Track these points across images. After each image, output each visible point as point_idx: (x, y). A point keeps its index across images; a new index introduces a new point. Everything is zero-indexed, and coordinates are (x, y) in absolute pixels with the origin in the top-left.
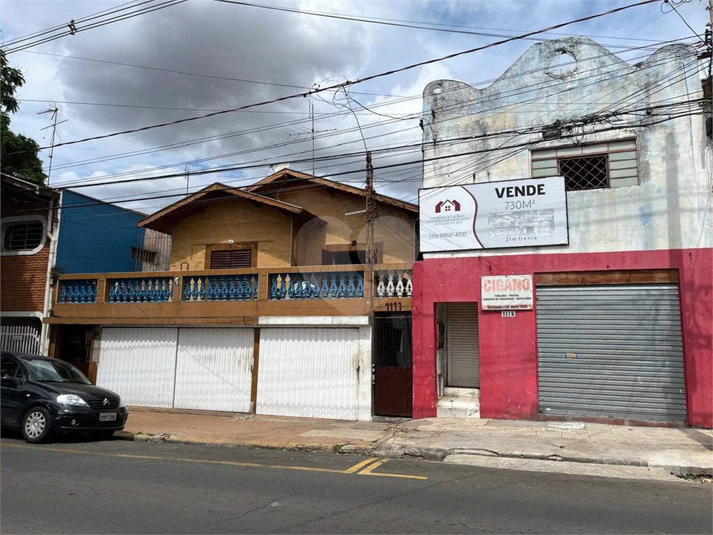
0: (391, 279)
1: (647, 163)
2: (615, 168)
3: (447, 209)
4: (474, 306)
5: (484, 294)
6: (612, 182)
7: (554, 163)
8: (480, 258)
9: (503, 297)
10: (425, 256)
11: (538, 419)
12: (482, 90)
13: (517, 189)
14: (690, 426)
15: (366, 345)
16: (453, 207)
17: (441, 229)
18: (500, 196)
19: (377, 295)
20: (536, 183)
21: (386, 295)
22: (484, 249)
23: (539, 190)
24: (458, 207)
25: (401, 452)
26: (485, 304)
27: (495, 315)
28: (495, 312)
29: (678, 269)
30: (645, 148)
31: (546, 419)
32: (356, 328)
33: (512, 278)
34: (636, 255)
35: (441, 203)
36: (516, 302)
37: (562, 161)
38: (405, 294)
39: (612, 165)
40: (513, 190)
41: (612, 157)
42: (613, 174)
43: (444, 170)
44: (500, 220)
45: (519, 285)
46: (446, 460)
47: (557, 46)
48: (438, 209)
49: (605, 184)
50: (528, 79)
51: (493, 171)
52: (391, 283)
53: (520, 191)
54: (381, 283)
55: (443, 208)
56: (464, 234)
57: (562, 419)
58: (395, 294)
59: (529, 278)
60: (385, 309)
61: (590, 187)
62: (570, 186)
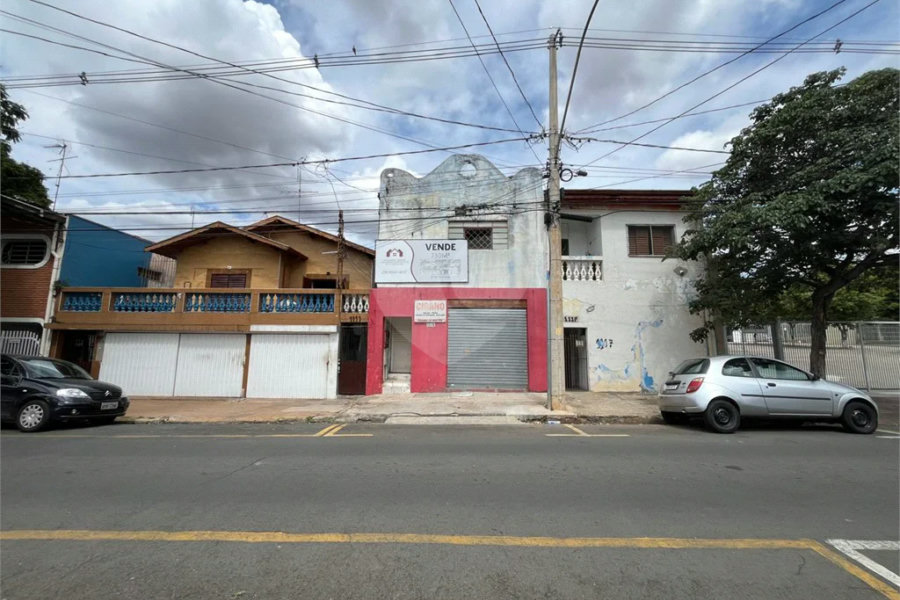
0: (354, 300)
1: (513, 236)
2: (496, 238)
3: (395, 255)
4: (409, 320)
5: (416, 312)
6: (494, 246)
7: (462, 231)
8: (414, 288)
9: (428, 314)
10: (378, 286)
11: (446, 391)
12: (419, 179)
13: (439, 245)
14: (529, 391)
15: (334, 345)
16: (398, 254)
17: (390, 267)
18: (428, 249)
19: (343, 311)
20: (450, 242)
21: (350, 311)
22: (417, 283)
23: (452, 247)
24: (401, 254)
25: (356, 419)
26: (416, 319)
27: (422, 326)
28: (423, 323)
29: (526, 300)
30: (512, 227)
31: (451, 391)
32: (327, 334)
33: (433, 302)
34: (505, 291)
35: (390, 251)
36: (435, 318)
37: (466, 230)
38: (363, 311)
39: (494, 236)
40: (437, 247)
41: (494, 230)
42: (494, 241)
43: (393, 228)
44: (427, 265)
45: (438, 307)
46: (386, 422)
47: (466, 159)
48: (388, 255)
49: (490, 247)
50: (447, 176)
51: (425, 232)
52: (354, 303)
53: (441, 247)
54: (347, 303)
55: (391, 254)
56: (405, 272)
57: (460, 391)
58: (357, 310)
59: (445, 302)
60: (349, 321)
61: (481, 248)
62: (470, 246)
